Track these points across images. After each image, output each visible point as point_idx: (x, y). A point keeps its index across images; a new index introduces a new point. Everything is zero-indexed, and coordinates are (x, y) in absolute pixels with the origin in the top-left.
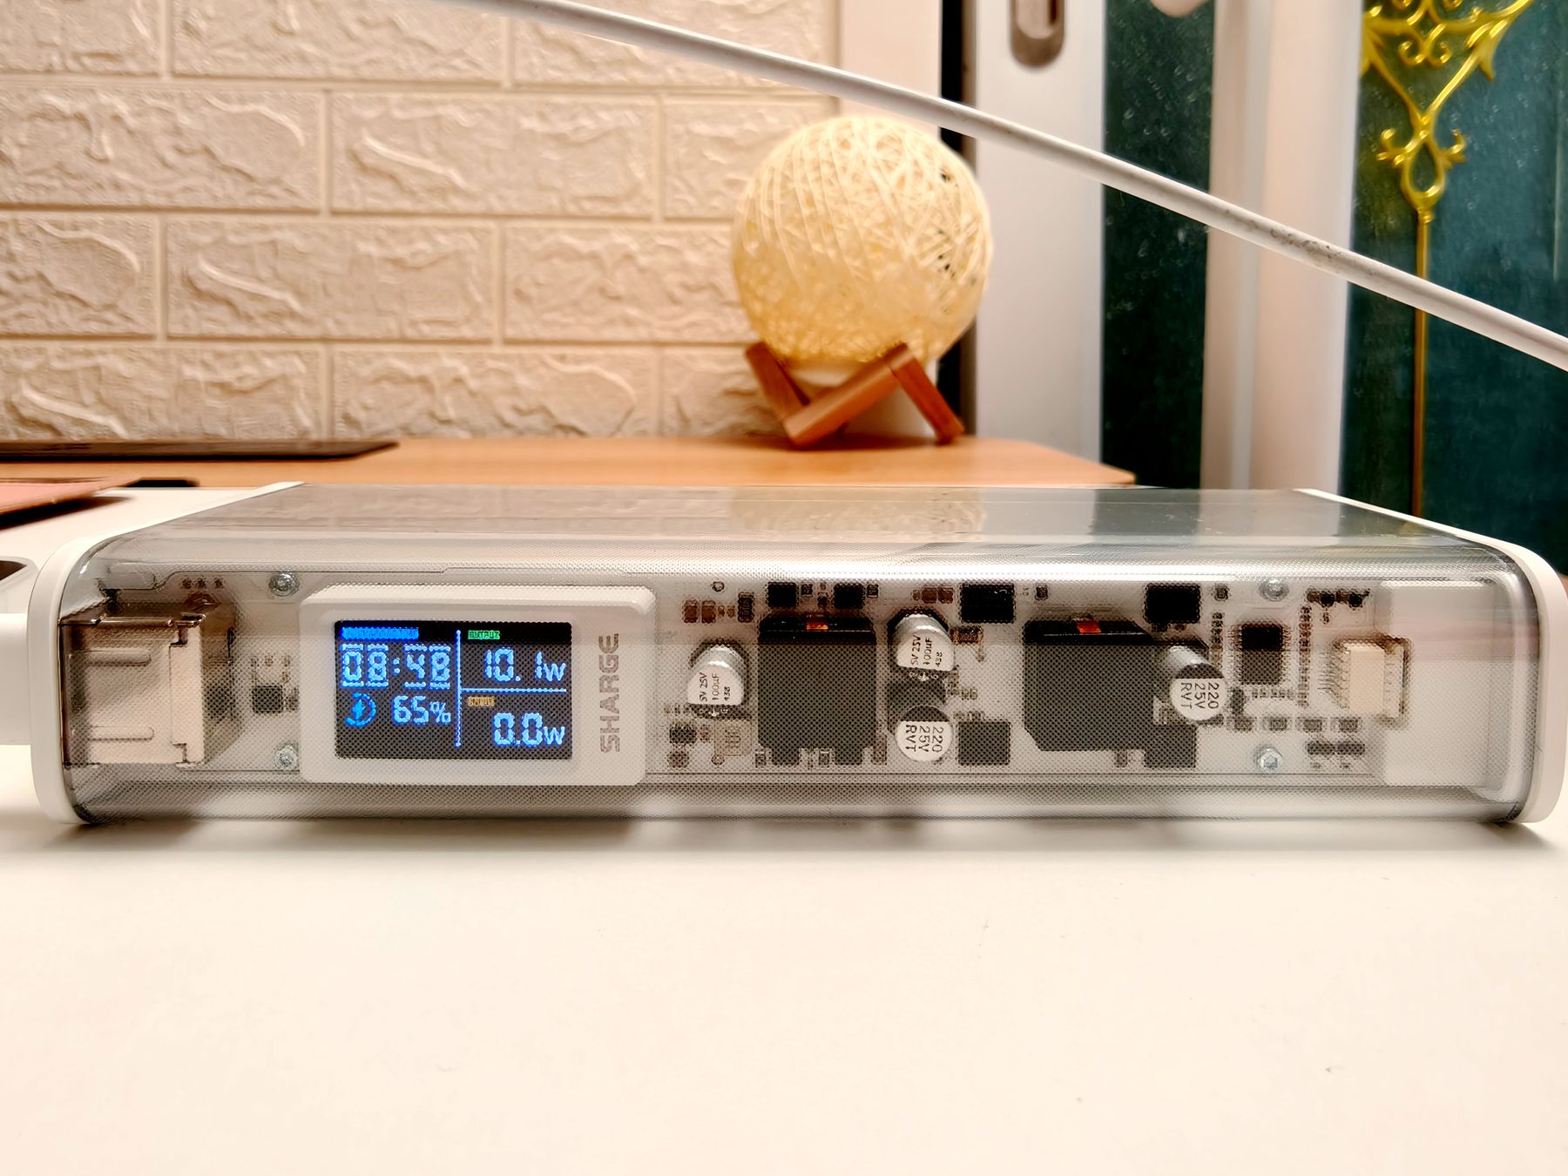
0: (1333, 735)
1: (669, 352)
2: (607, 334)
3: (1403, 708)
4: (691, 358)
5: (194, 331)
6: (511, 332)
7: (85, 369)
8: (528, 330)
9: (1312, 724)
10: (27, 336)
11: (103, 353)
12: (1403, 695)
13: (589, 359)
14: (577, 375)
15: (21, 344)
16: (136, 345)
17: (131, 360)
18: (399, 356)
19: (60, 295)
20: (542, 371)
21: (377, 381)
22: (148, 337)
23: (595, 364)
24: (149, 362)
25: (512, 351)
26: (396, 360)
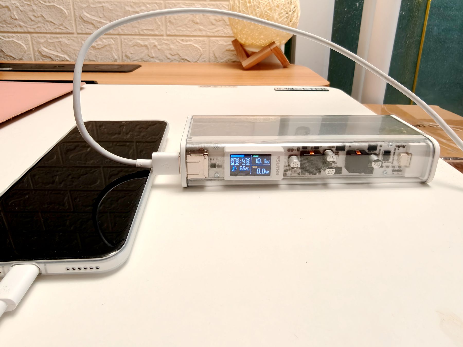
0: (397, 168)
1: (211, 39)
2: (195, 33)
3: (409, 164)
4: (217, 40)
5: (84, 32)
6: (168, 33)
7: (57, 42)
8: (173, 32)
9: (394, 167)
10: (40, 33)
11: (61, 38)
12: (410, 162)
13: (190, 41)
14: (187, 45)
15: (39, 35)
16: (69, 35)
17: (69, 40)
18: (139, 39)
19: (48, 21)
20: (177, 44)
21: (134, 46)
22: (73, 33)
23: (191, 42)
24: (73, 40)
25: (169, 38)
26: (138, 40)
